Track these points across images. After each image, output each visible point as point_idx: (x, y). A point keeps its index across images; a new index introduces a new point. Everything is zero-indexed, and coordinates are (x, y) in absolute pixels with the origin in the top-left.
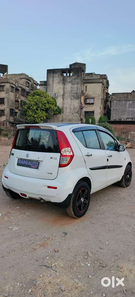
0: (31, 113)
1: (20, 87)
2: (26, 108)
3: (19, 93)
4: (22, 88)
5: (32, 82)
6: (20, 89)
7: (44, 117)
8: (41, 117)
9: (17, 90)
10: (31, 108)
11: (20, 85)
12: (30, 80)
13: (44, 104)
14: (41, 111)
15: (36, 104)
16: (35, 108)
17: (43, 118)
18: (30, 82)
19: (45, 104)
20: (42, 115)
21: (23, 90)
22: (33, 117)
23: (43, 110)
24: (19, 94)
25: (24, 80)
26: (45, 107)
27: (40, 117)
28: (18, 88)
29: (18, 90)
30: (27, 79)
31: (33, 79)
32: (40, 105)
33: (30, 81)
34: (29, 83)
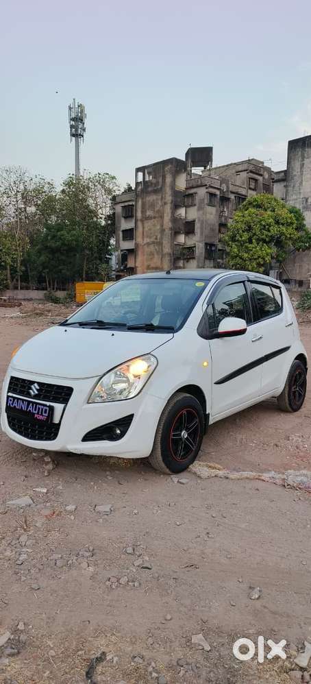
0: (236, 250)
1: (232, 193)
2: (227, 238)
3: (230, 206)
4: (237, 193)
5: (266, 176)
6: (232, 197)
7: (267, 259)
8: (259, 257)
9: (224, 200)
10: (238, 237)
11: (231, 188)
12: (261, 173)
13: (266, 227)
14: (258, 244)
15: (249, 229)
16: (246, 236)
17: (263, 259)
18: (260, 178)
19: (269, 225)
20: (260, 253)
21: (241, 198)
22: (241, 258)
23: (264, 241)
24: (230, 209)
25: (244, 175)
26: (270, 234)
27: (255, 259)
28: (226, 196)
29: (228, 199)
30: (251, 172)
31: (270, 169)
32: (257, 229)
33: (261, 175)
34: (256, 180)
